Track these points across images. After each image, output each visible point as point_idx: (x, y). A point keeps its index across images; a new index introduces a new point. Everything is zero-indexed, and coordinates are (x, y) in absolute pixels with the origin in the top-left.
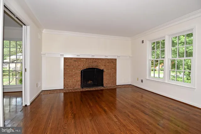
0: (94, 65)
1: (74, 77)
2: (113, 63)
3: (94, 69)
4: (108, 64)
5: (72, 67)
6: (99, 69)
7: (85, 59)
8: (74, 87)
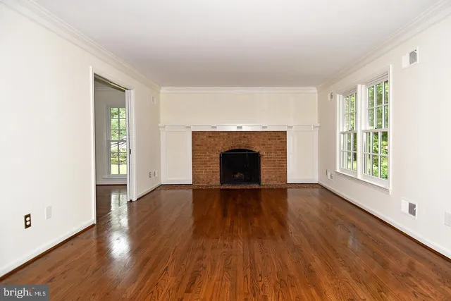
0: (243, 144)
1: (209, 164)
2: (279, 139)
3: (245, 150)
4: (269, 142)
5: (206, 148)
6: (252, 151)
7: (225, 134)
8: (208, 183)
